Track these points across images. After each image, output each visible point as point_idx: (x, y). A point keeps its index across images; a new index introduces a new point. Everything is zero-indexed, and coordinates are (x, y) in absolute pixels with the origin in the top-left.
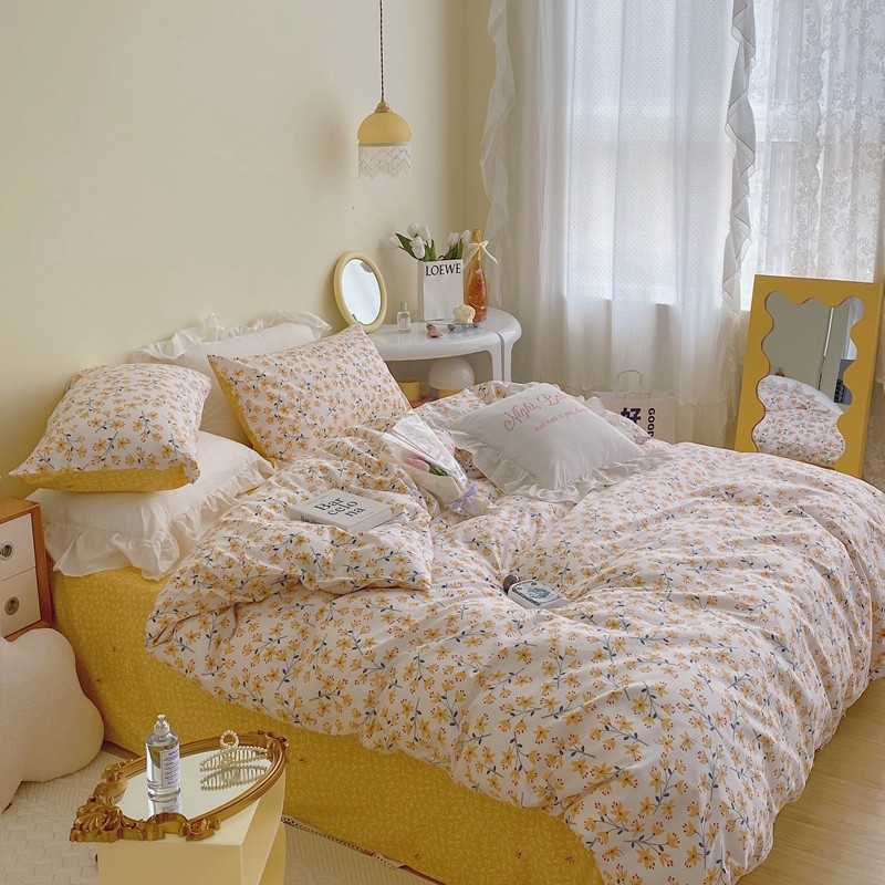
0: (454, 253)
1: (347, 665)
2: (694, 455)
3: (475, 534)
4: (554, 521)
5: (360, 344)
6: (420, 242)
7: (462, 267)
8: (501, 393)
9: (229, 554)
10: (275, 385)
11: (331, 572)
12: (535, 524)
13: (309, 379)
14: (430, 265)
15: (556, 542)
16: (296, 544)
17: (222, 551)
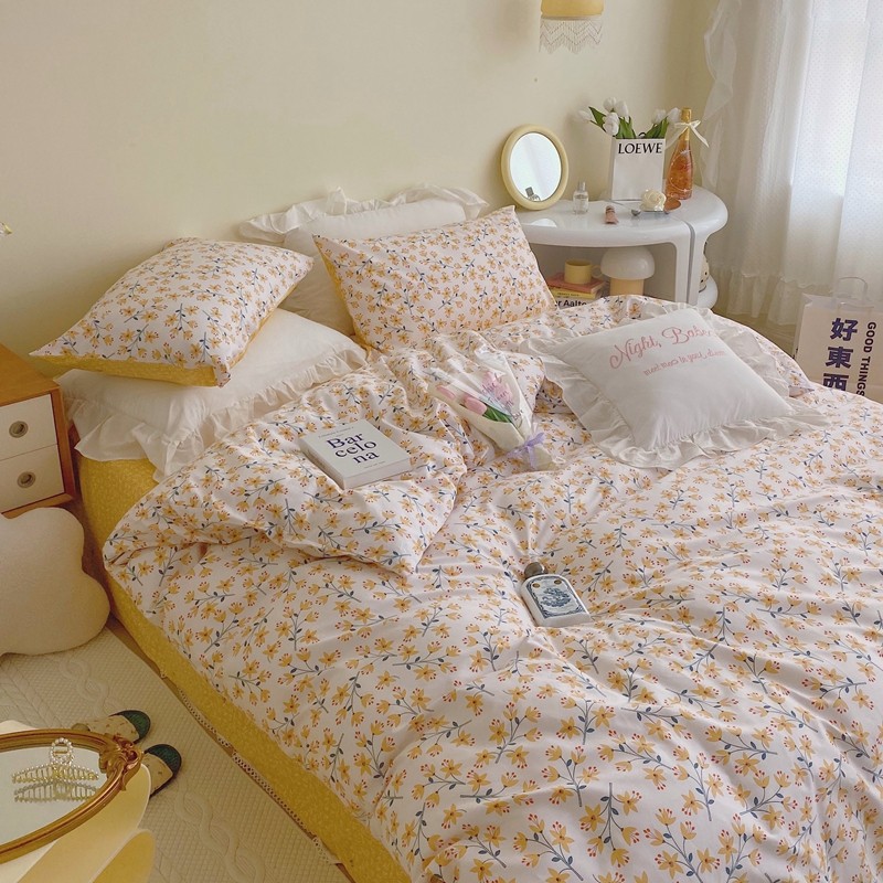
0: (657, 132)
1: (277, 656)
2: (861, 422)
3: (514, 499)
4: (630, 491)
5: (502, 231)
6: (615, 117)
7: (663, 147)
8: (636, 313)
9: (199, 492)
11: (303, 532)
12: (601, 495)
13: (425, 268)
14: (625, 142)
15: (610, 528)
16: (271, 493)
17: (193, 484)
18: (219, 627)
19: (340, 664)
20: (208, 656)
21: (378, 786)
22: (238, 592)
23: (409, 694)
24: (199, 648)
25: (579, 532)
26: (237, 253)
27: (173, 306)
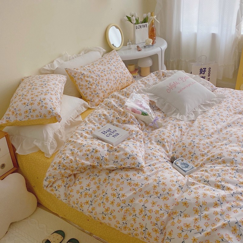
0: (145, 21)
1: (115, 204)
2: (233, 95)
3: (159, 138)
4: (187, 129)
5: (115, 58)
6: (134, 18)
7: (148, 25)
8: (164, 76)
9: (71, 157)
10: (88, 77)
11: (108, 163)
12: (180, 131)
14: (137, 25)
15: (189, 141)
16: (95, 153)
17: (68, 155)
18: (90, 199)
19: (137, 201)
20: (90, 209)
21: (162, 237)
22: (93, 187)
23: (163, 207)
24: (86, 208)
25: (181, 144)
26: (48, 78)
27: (38, 99)
